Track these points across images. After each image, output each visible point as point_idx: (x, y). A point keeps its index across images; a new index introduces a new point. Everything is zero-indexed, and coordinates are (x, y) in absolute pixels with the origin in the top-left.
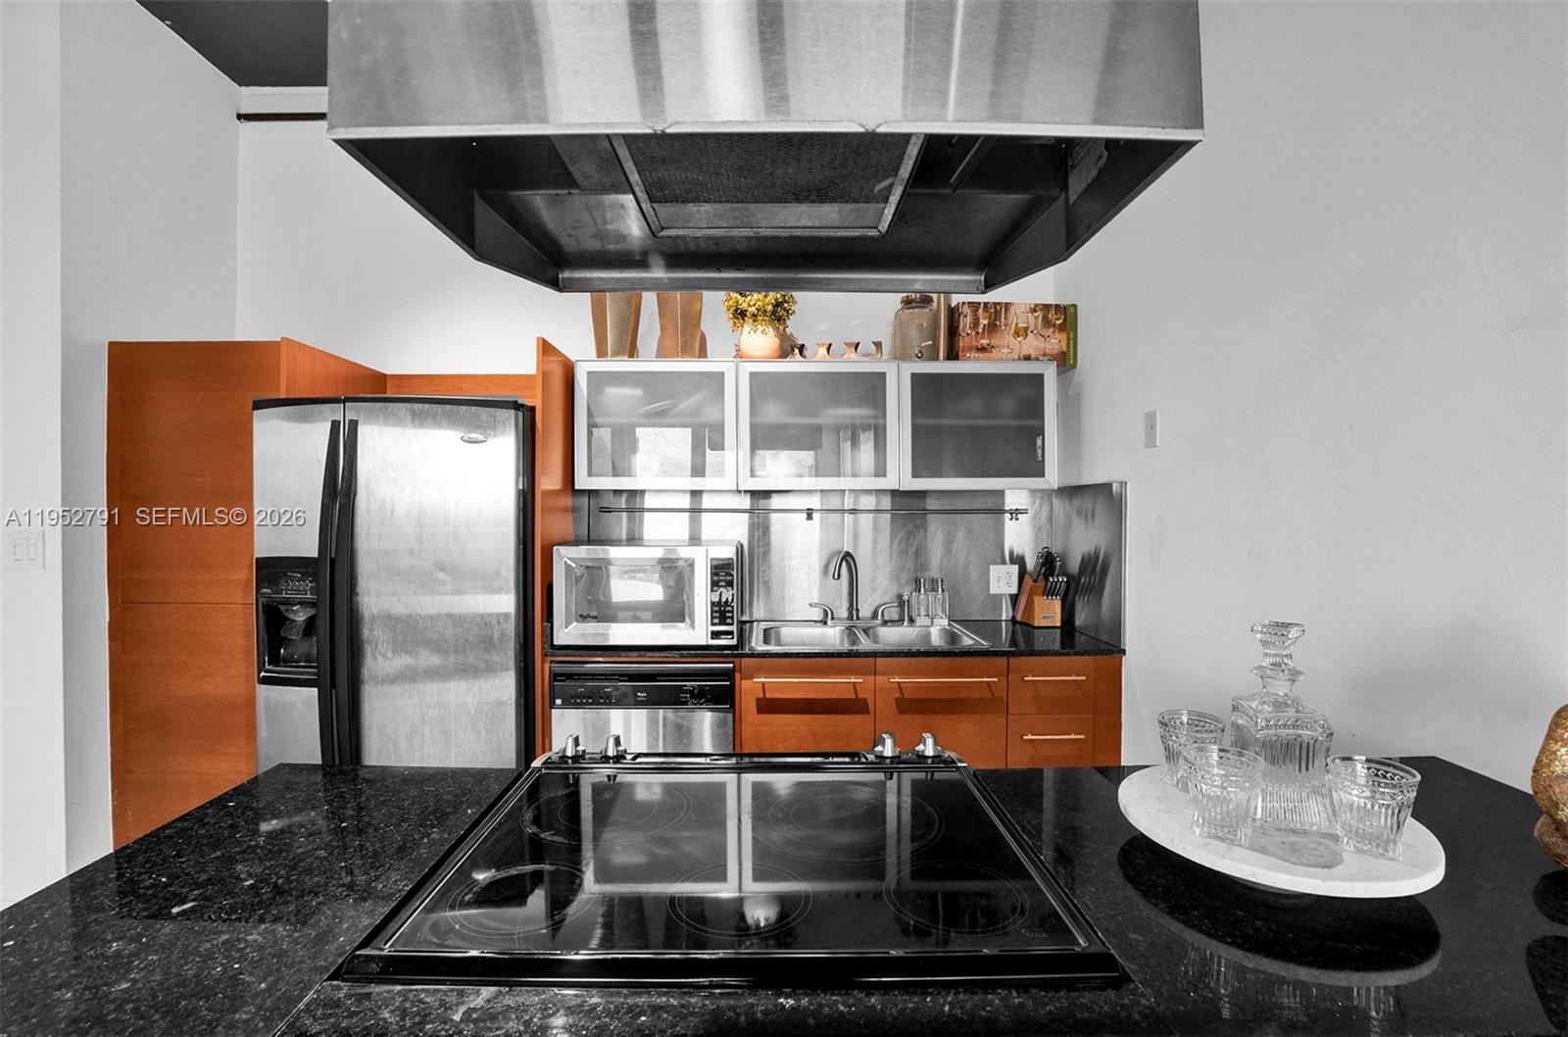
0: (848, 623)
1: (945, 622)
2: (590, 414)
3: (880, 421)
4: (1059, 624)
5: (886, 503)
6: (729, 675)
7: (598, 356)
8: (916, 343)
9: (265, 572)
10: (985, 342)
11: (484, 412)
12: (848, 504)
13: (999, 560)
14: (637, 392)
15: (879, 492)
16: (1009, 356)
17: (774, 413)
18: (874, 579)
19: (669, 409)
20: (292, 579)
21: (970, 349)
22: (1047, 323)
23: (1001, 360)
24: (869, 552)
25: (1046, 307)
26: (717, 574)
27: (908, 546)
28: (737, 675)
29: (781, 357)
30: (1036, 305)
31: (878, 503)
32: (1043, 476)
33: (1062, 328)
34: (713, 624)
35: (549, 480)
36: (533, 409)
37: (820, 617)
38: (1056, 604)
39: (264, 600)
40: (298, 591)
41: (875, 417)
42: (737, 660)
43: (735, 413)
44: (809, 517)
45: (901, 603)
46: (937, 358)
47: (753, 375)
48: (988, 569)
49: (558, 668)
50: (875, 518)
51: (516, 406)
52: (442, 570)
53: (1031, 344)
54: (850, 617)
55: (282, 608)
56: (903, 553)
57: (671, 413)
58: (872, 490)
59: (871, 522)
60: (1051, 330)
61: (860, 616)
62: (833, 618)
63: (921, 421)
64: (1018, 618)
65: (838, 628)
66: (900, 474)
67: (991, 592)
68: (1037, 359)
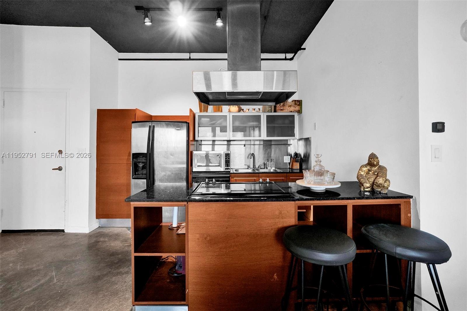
0: (253, 169)
1: (274, 168)
2: (199, 124)
3: (260, 125)
4: (299, 168)
5: (262, 143)
6: (229, 177)
7: (200, 112)
8: (268, 109)
9: (134, 156)
10: (282, 108)
11: (180, 124)
12: (252, 143)
13: (286, 155)
14: (208, 119)
15: (260, 140)
16: (288, 111)
17: (237, 124)
18: (259, 159)
19: (215, 123)
20: (140, 157)
21: (279, 110)
22: (295, 104)
23: (286, 112)
24: (258, 153)
25: (295, 101)
26: (226, 157)
27: (266, 152)
28: (230, 177)
29: (239, 112)
30: (293, 100)
31: (260, 143)
32: (294, 136)
33: (299, 105)
34: (226, 167)
35: (191, 138)
36: (189, 123)
37: (247, 167)
38: (298, 164)
39: (134, 162)
40: (142, 160)
41: (259, 124)
42: (230, 174)
43: (229, 124)
44: (245, 146)
45: (265, 164)
46: (272, 112)
47: (233, 116)
48: (284, 157)
49: (193, 176)
50: (259, 146)
51: (186, 122)
52: (171, 155)
53: (292, 109)
54: (254, 167)
55: (138, 163)
56: (265, 154)
57: (216, 124)
58: (258, 140)
59: (258, 147)
60: (296, 106)
61: (256, 167)
62: (250, 168)
63: (268, 125)
64: (290, 168)
65: (251, 170)
66: (264, 136)
67: (284, 162)
68: (293, 112)
